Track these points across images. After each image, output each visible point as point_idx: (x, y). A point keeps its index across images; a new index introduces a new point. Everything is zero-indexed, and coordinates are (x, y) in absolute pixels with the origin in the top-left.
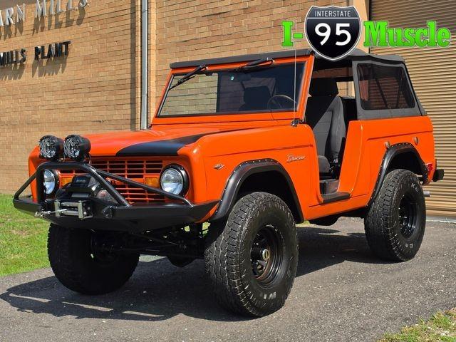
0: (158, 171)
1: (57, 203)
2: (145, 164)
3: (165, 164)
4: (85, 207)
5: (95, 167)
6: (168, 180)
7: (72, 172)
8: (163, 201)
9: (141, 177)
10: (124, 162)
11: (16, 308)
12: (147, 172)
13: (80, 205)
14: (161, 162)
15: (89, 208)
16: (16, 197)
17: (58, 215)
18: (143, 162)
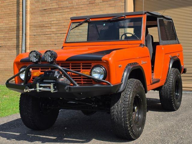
0: (90, 68)
1: (38, 85)
2: (81, 65)
3: (93, 65)
4: (54, 87)
5: (61, 66)
6: (96, 72)
7: (39, 69)
8: (92, 83)
9: (80, 71)
10: (69, 64)
11: (6, 139)
12: (83, 69)
13: (52, 85)
14: (91, 64)
15: (56, 87)
16: (8, 82)
17: (38, 91)
18: (80, 64)
